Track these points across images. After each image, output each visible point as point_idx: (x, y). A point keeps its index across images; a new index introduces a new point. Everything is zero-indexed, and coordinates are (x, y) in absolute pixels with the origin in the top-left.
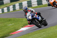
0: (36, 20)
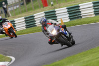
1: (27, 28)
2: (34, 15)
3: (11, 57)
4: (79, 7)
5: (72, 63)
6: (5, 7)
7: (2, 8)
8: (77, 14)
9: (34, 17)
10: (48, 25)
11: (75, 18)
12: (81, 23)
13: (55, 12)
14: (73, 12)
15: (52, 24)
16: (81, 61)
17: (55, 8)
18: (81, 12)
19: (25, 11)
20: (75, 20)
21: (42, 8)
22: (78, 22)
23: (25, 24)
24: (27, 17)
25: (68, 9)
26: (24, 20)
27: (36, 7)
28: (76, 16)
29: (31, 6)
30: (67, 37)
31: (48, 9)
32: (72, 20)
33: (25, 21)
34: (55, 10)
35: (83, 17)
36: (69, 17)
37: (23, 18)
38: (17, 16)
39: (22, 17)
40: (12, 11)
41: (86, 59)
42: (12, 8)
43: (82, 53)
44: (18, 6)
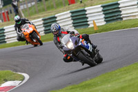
1: (45, 33)
2: (56, 16)
3: (23, 74)
4: (119, 4)
5: (109, 82)
6: (15, 4)
7: (11, 6)
8: (116, 14)
9: (56, 18)
10: (63, 34)
11: (114, 20)
12: (122, 26)
13: (86, 11)
14: (110, 11)
15: (68, 32)
16: (122, 80)
17: (85, 6)
18: (121, 11)
19: (44, 10)
20: (113, 23)
21: (67, 6)
22: (117, 26)
23: (43, 29)
24: (47, 18)
25: (103, 7)
26: (42, 22)
27: (59, 5)
28: (115, 18)
29: (52, 3)
30: (89, 52)
31: (75, 7)
32: (109, 23)
33: (44, 24)
34: (86, 9)
35: (124, 19)
36: (105, 18)
37: (41, 19)
38: (33, 17)
39: (39, 18)
40: (25, 10)
41: (128, 77)
42: (25, 6)
43: (122, 69)
44: (33, 3)
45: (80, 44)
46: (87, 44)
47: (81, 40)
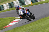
0: (27, 15)
45: (25, 13)
46: (28, 12)
47: (26, 11)
